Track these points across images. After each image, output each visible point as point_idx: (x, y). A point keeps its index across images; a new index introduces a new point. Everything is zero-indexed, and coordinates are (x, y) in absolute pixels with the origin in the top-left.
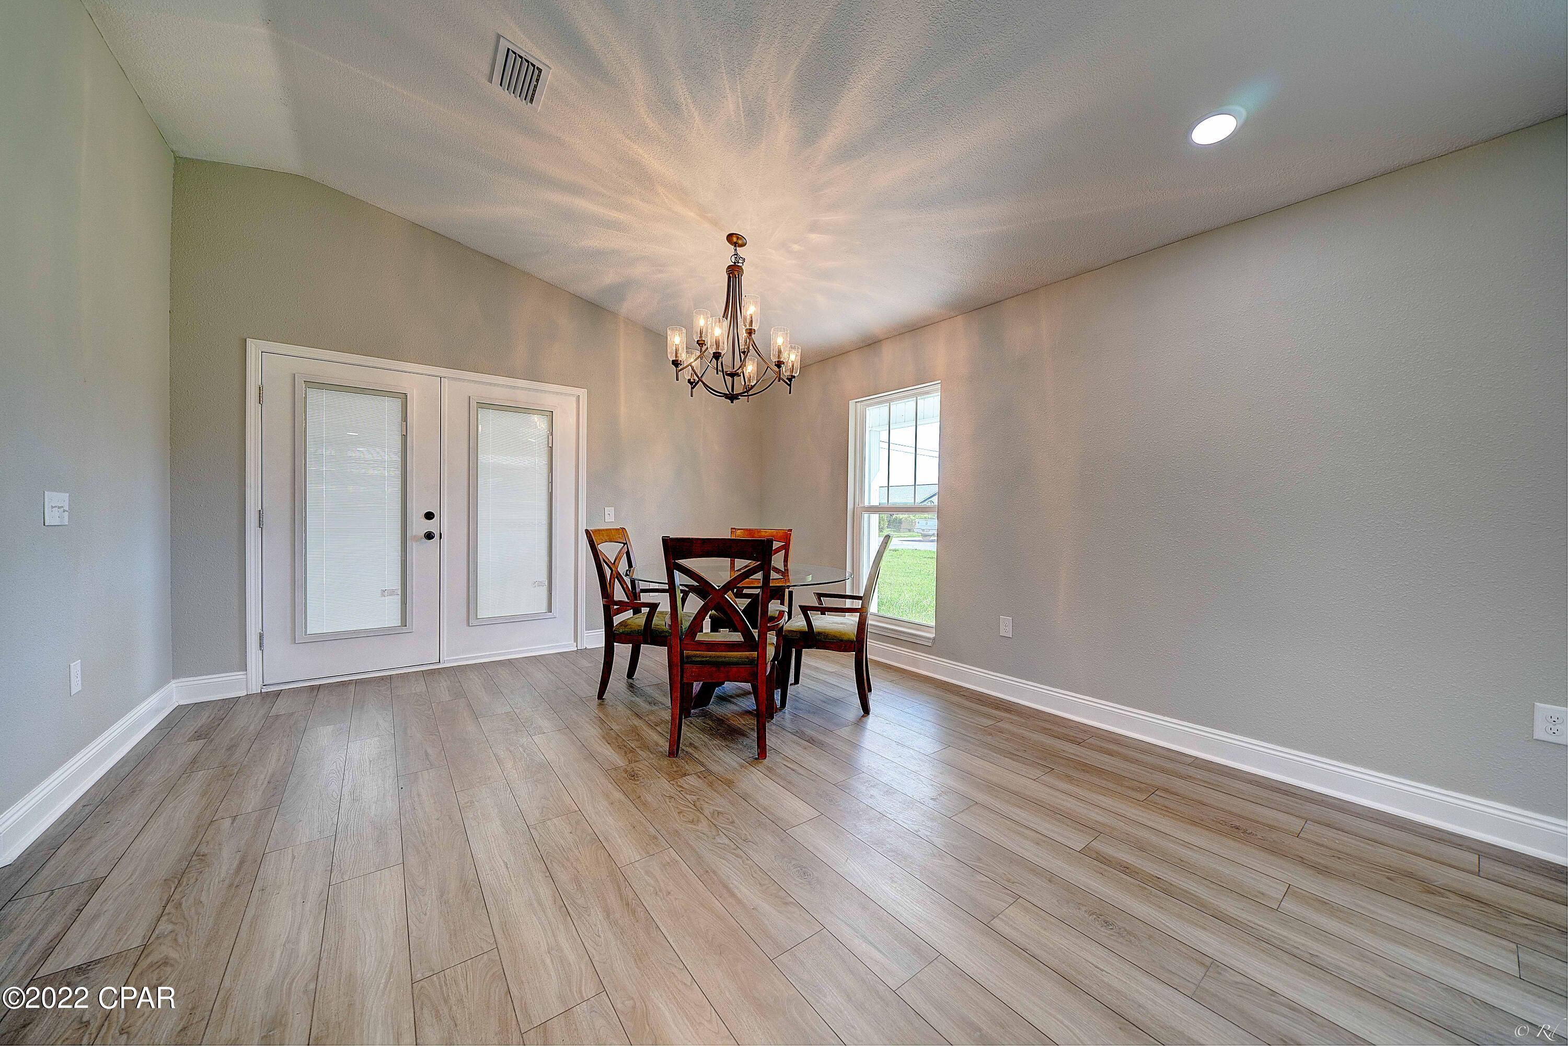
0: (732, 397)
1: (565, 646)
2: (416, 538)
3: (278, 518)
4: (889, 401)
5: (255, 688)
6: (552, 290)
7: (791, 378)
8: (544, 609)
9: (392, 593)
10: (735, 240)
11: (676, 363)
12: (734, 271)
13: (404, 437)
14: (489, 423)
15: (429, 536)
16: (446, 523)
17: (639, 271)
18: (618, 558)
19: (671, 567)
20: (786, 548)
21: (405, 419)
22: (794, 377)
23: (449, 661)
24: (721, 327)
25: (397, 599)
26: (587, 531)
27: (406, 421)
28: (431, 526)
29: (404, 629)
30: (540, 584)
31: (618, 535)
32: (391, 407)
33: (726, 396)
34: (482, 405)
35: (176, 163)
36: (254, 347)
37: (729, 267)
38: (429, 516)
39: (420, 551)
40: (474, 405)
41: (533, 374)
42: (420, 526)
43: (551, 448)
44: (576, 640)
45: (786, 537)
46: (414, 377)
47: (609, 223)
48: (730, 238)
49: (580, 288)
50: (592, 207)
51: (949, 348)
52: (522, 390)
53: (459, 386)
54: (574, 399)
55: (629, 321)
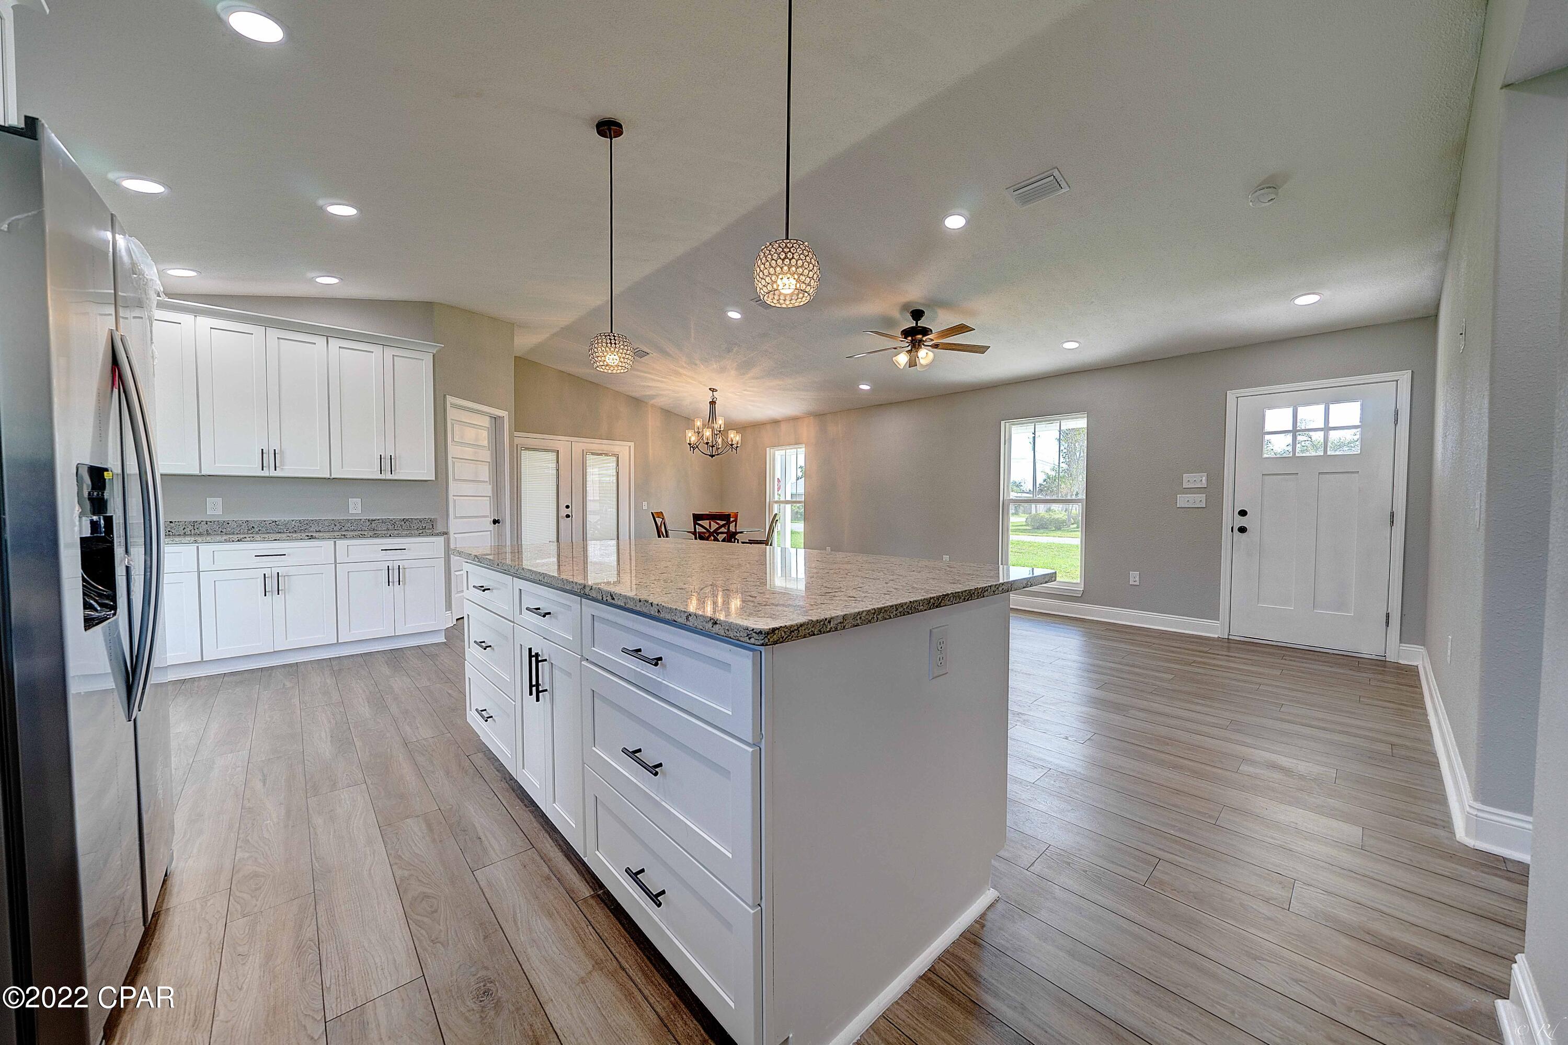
0: (712, 456)
2: (562, 517)
4: (786, 450)
6: (617, 394)
10: (713, 390)
11: (690, 444)
12: (713, 403)
13: (557, 471)
14: (590, 459)
15: (568, 516)
16: (576, 512)
17: (664, 392)
19: (695, 524)
20: (736, 521)
21: (558, 462)
24: (709, 431)
28: (568, 511)
31: (660, 514)
32: (552, 456)
33: (710, 456)
34: (588, 453)
37: (711, 402)
38: (567, 507)
39: (564, 523)
40: (585, 453)
41: (610, 437)
42: (564, 512)
43: (618, 472)
45: (736, 516)
46: (561, 443)
47: (658, 381)
48: (710, 389)
49: (630, 394)
50: (652, 377)
51: (808, 430)
52: (605, 445)
53: (580, 445)
54: (628, 448)
55: (653, 406)
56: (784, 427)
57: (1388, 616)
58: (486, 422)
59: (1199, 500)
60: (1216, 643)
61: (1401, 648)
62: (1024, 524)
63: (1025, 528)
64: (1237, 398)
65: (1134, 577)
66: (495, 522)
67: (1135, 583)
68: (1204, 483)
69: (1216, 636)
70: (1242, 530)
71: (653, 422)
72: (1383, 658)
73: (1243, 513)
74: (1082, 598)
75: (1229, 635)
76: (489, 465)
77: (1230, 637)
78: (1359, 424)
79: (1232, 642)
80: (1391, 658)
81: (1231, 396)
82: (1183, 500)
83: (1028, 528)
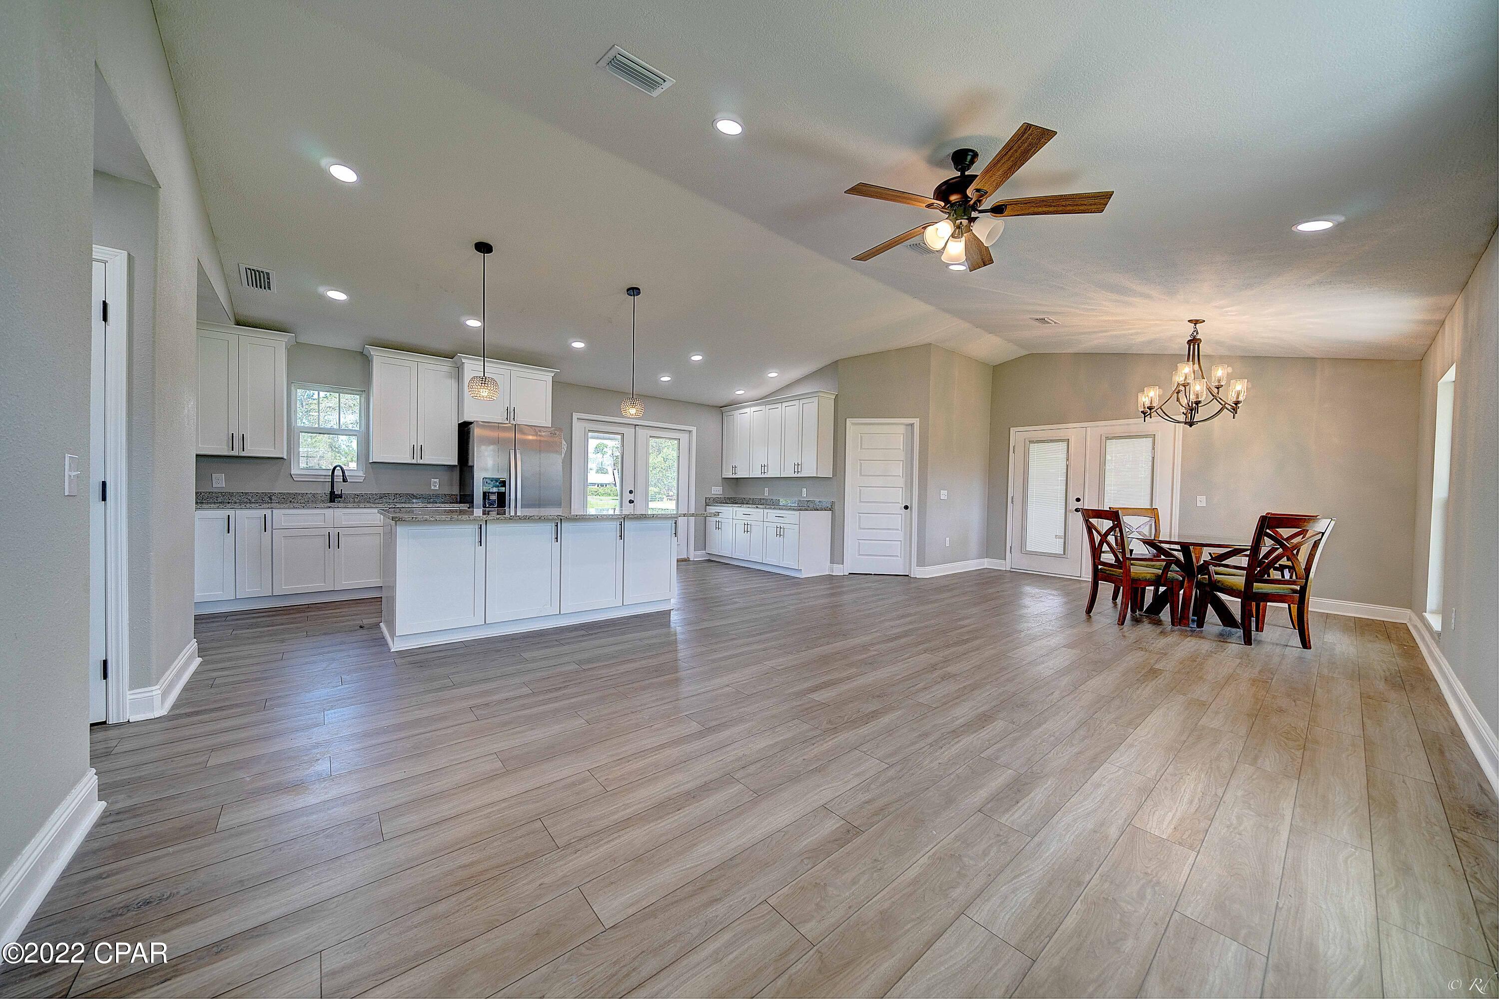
2: (1072, 511)
3: (1018, 500)
5: (1007, 569)
9: (1059, 537)
10: (1194, 322)
12: (1194, 342)
13: (1068, 461)
14: (1111, 445)
15: (1077, 510)
16: (1088, 504)
23: (1085, 577)
25: (1062, 540)
27: (1068, 452)
28: (1078, 505)
29: (1065, 556)
32: (1064, 445)
34: (1107, 438)
36: (1013, 430)
37: (1189, 341)
38: (1078, 500)
39: (1072, 517)
42: (1073, 504)
43: (1154, 458)
46: (1073, 431)
48: (1190, 322)
49: (1171, 352)
52: (1133, 425)
53: (1095, 430)
56: (1447, 332)
66: (906, 507)
76: (903, 463)
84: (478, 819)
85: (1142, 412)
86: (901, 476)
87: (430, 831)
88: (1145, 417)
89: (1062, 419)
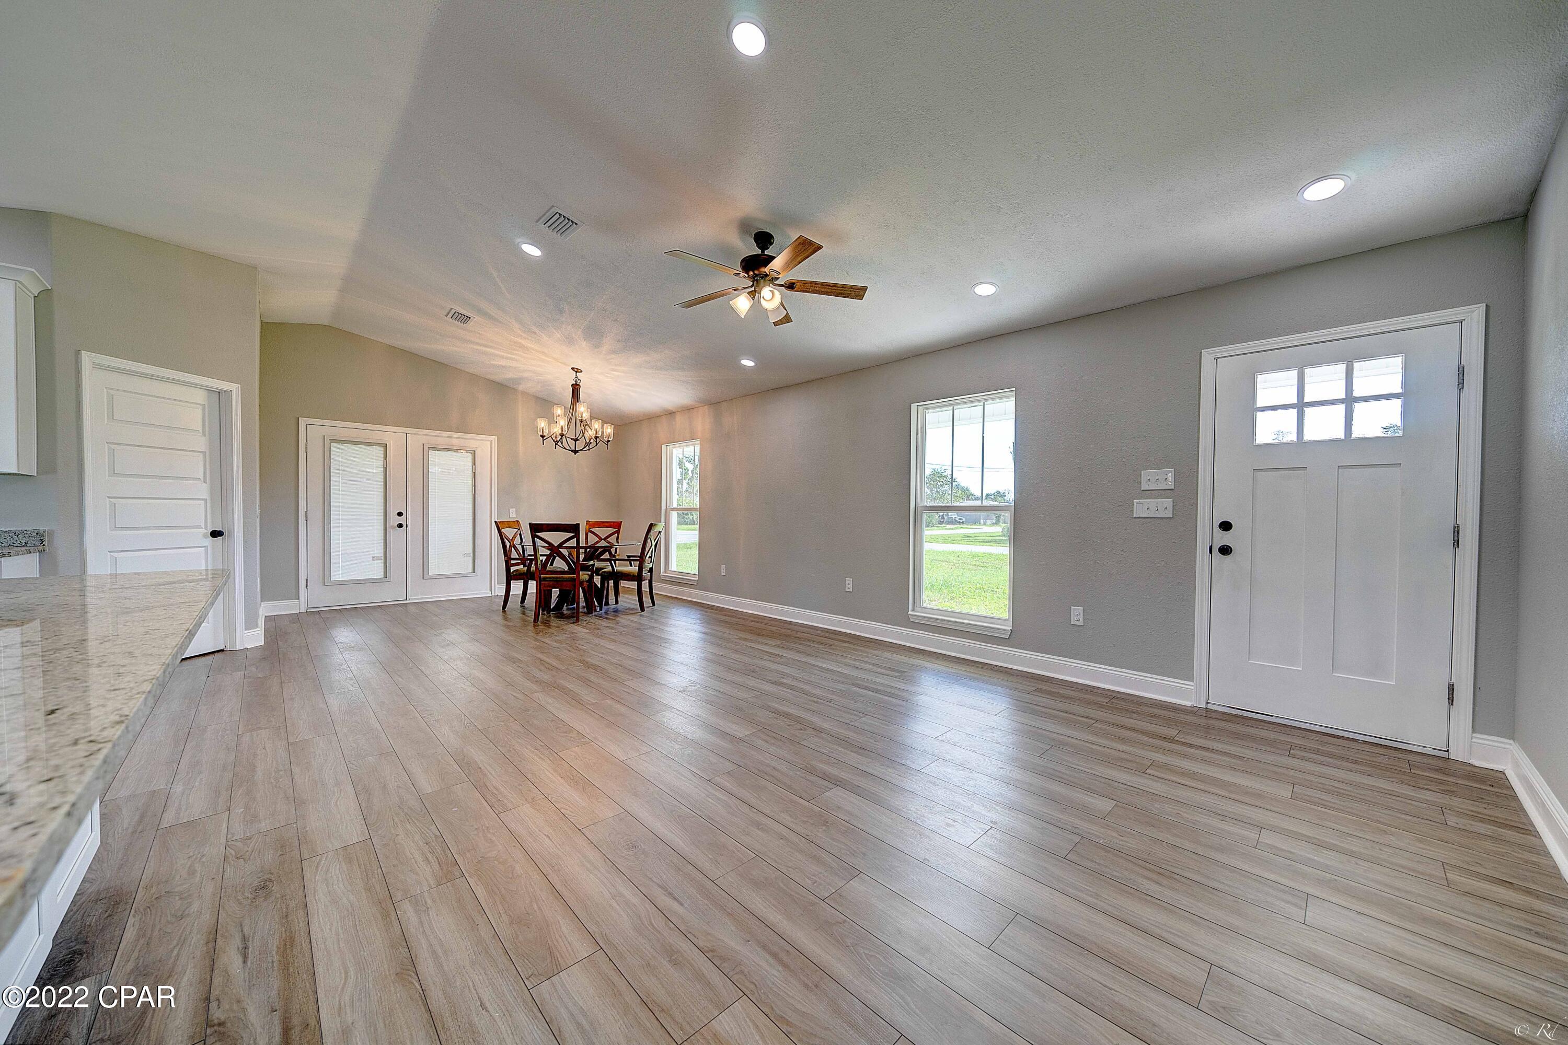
0: (575, 452)
1: (485, 593)
2: (393, 527)
3: (316, 515)
4: (682, 446)
5: (304, 610)
6: (474, 379)
7: (608, 441)
8: (470, 570)
9: (378, 558)
10: (576, 370)
12: (576, 388)
13: (386, 469)
14: (434, 456)
15: (400, 526)
16: (411, 518)
17: (525, 375)
18: (514, 537)
19: (534, 536)
20: (617, 532)
21: (386, 458)
22: (609, 441)
23: (412, 599)
25: (381, 562)
26: (495, 522)
27: (386, 459)
28: (401, 520)
29: (386, 579)
30: (468, 555)
31: (512, 524)
32: (381, 450)
33: (572, 451)
34: (430, 449)
35: (262, 325)
36: (302, 422)
37: (572, 385)
38: (400, 514)
39: (394, 534)
40: (426, 448)
41: (463, 428)
42: (394, 520)
43: (475, 473)
44: (491, 590)
45: (619, 526)
46: (392, 435)
47: (507, 358)
48: (573, 369)
49: (492, 377)
50: (497, 352)
51: (703, 422)
52: (456, 438)
53: (417, 438)
54: (489, 443)
55: (524, 393)
56: (679, 420)
57: (1451, 688)
58: (200, 397)
59: (1163, 507)
60: (1190, 718)
61: (1473, 740)
62: (1001, 534)
63: (1001, 538)
64: (1216, 359)
65: (1077, 614)
66: (215, 534)
67: (1077, 623)
68: (1170, 484)
69: (1189, 704)
70: (1225, 550)
71: (522, 412)
72: (1445, 755)
73: (1226, 526)
74: (1010, 640)
75: (1207, 703)
76: (204, 457)
77: (1209, 706)
78: (1400, 391)
79: (1214, 715)
80: (1458, 753)
81: (1207, 356)
82: (1141, 508)
83: (1004, 538)
84: (1107, 901)
85: (541, 436)
86: (202, 479)
87: (1158, 931)
88: (543, 440)
89: (376, 418)
